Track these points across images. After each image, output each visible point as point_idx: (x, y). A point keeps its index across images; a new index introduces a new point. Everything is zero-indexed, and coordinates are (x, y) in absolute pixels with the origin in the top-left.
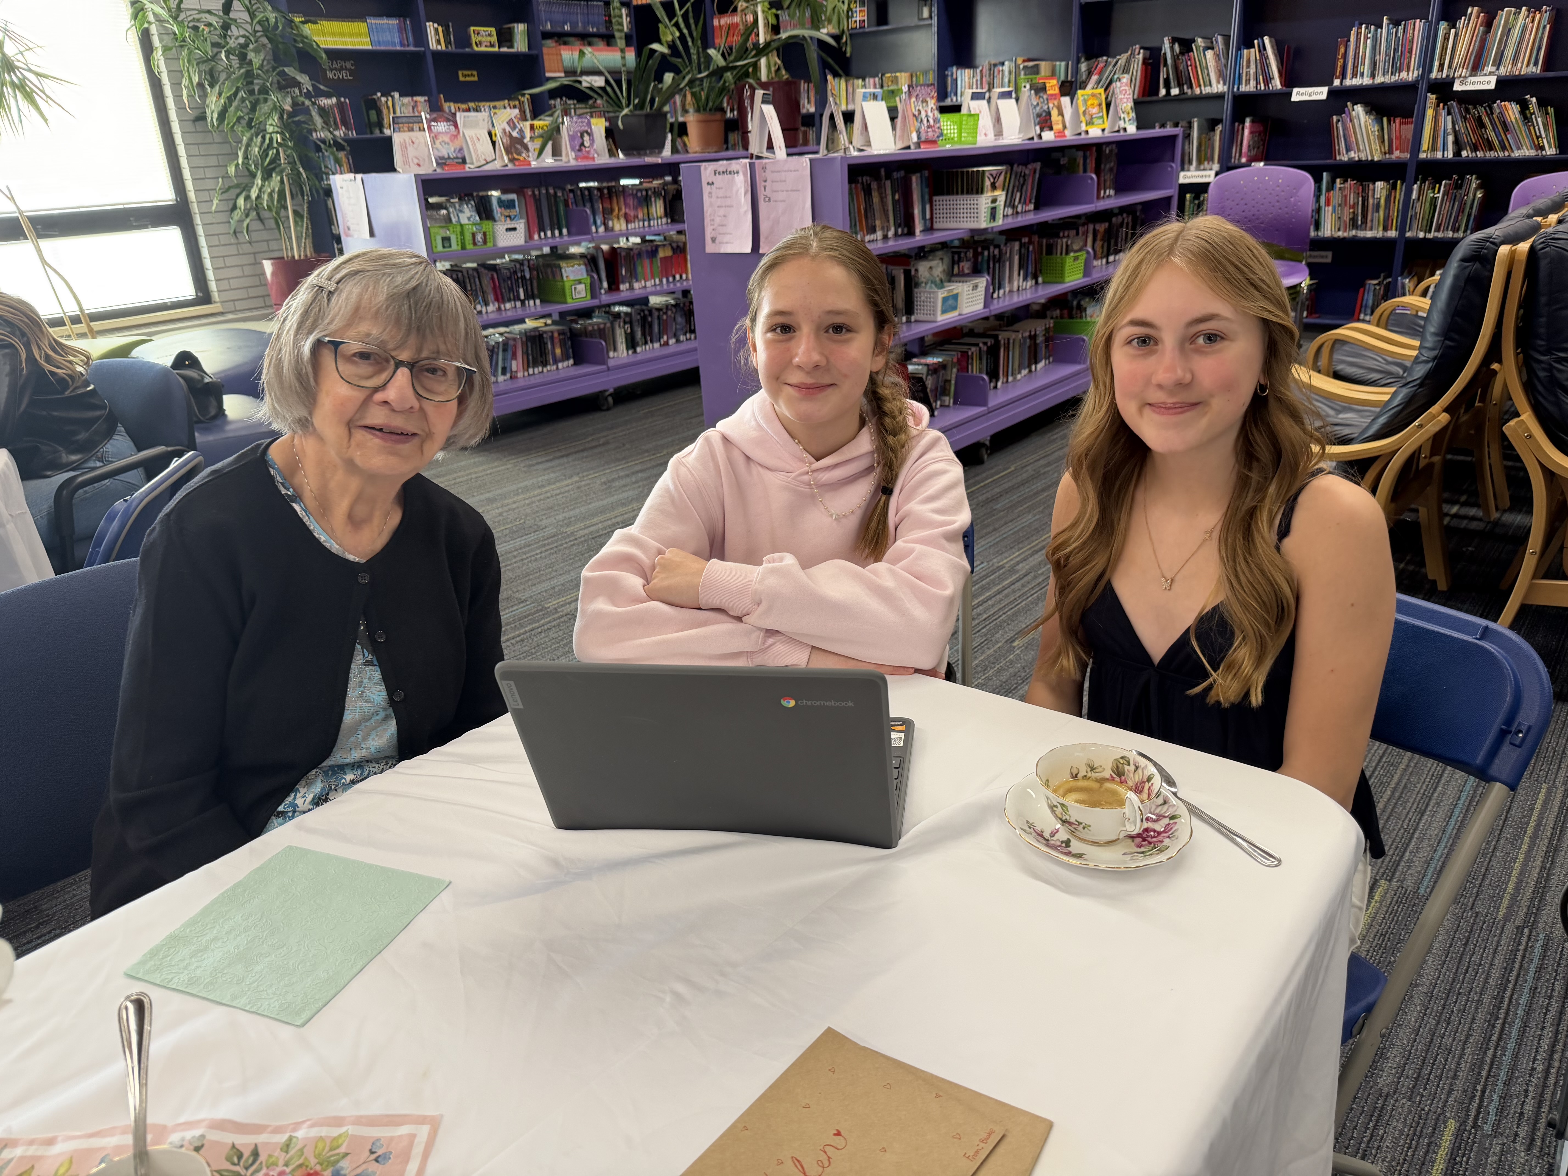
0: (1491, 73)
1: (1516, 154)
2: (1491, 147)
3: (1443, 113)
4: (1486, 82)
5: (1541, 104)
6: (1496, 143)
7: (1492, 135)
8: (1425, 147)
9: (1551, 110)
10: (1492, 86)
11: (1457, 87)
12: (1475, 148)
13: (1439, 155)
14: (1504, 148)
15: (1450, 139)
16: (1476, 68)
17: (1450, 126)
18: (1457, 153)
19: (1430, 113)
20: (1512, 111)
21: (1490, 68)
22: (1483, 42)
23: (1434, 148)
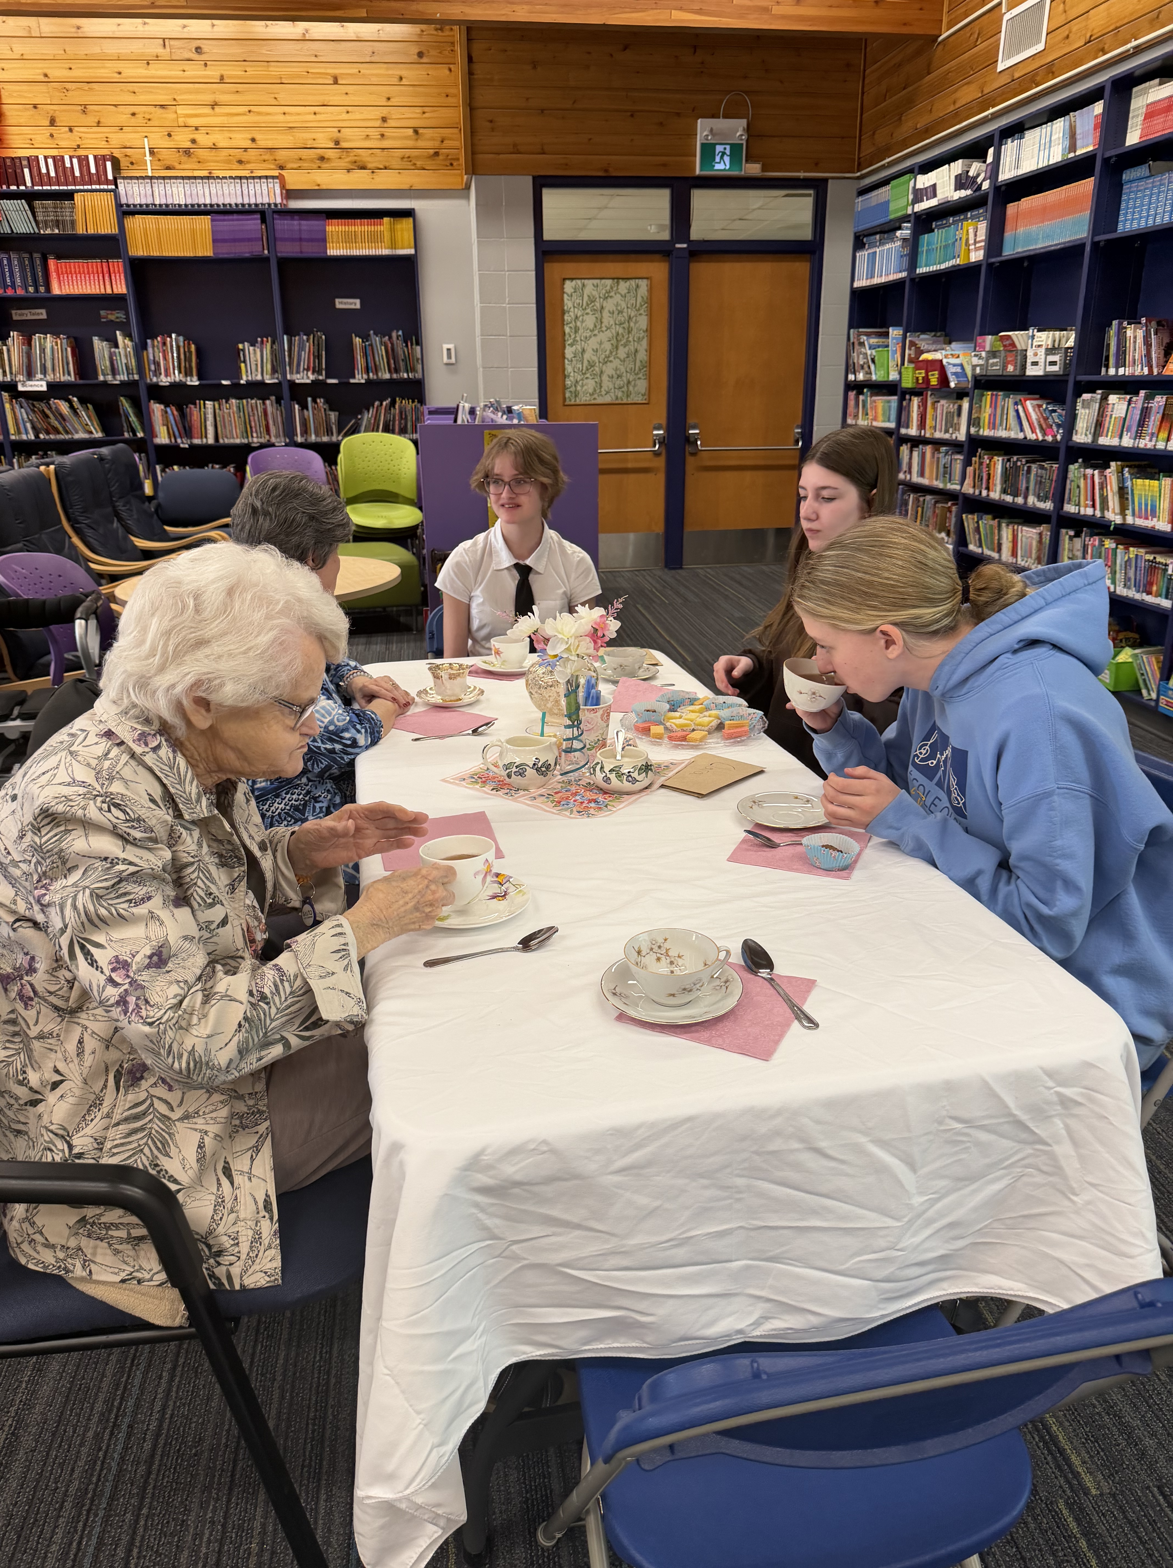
0: (41, 380)
1: (77, 436)
2: (59, 433)
3: (17, 407)
4: (39, 385)
5: (82, 401)
6: (61, 429)
7: (56, 424)
8: (12, 431)
9: (90, 406)
10: (44, 388)
11: (21, 388)
12: (48, 433)
13: (24, 437)
14: (67, 432)
15: (29, 425)
16: (30, 375)
17: (25, 416)
18: (37, 436)
19: (7, 406)
20: (64, 407)
21: (39, 376)
22: (29, 355)
23: (19, 432)
